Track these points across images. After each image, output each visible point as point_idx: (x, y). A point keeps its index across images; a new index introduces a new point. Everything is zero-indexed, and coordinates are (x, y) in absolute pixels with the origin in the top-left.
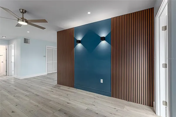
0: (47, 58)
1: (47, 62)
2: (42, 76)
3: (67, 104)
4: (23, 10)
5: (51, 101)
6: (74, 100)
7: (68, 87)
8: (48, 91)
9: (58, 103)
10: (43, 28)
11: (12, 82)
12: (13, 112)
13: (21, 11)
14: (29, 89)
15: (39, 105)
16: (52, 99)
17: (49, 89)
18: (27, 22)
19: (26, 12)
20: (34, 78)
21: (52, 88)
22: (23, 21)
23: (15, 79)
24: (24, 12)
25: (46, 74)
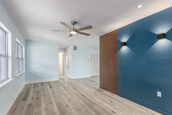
0: (90, 62)
1: (90, 66)
2: (86, 78)
3: (112, 113)
4: (74, 22)
5: (96, 104)
6: (120, 110)
7: (111, 94)
8: (92, 93)
9: (103, 109)
10: (88, 35)
11: (66, 80)
12: (67, 106)
13: (73, 23)
14: (77, 89)
15: (85, 106)
16: (96, 103)
17: (93, 92)
18: (76, 31)
19: (76, 23)
20: (80, 79)
21: (96, 91)
22: (74, 31)
23: (68, 78)
24: (75, 23)
25: (89, 76)
